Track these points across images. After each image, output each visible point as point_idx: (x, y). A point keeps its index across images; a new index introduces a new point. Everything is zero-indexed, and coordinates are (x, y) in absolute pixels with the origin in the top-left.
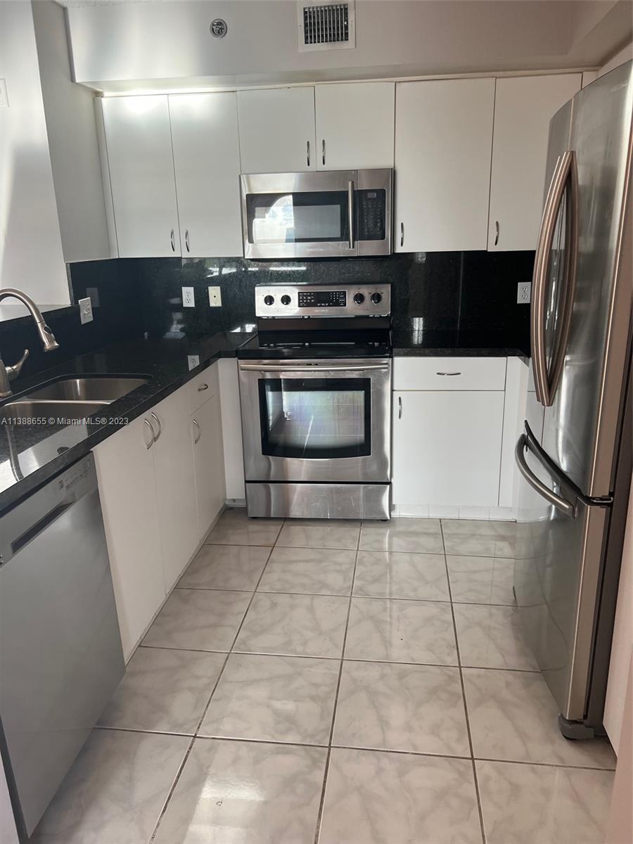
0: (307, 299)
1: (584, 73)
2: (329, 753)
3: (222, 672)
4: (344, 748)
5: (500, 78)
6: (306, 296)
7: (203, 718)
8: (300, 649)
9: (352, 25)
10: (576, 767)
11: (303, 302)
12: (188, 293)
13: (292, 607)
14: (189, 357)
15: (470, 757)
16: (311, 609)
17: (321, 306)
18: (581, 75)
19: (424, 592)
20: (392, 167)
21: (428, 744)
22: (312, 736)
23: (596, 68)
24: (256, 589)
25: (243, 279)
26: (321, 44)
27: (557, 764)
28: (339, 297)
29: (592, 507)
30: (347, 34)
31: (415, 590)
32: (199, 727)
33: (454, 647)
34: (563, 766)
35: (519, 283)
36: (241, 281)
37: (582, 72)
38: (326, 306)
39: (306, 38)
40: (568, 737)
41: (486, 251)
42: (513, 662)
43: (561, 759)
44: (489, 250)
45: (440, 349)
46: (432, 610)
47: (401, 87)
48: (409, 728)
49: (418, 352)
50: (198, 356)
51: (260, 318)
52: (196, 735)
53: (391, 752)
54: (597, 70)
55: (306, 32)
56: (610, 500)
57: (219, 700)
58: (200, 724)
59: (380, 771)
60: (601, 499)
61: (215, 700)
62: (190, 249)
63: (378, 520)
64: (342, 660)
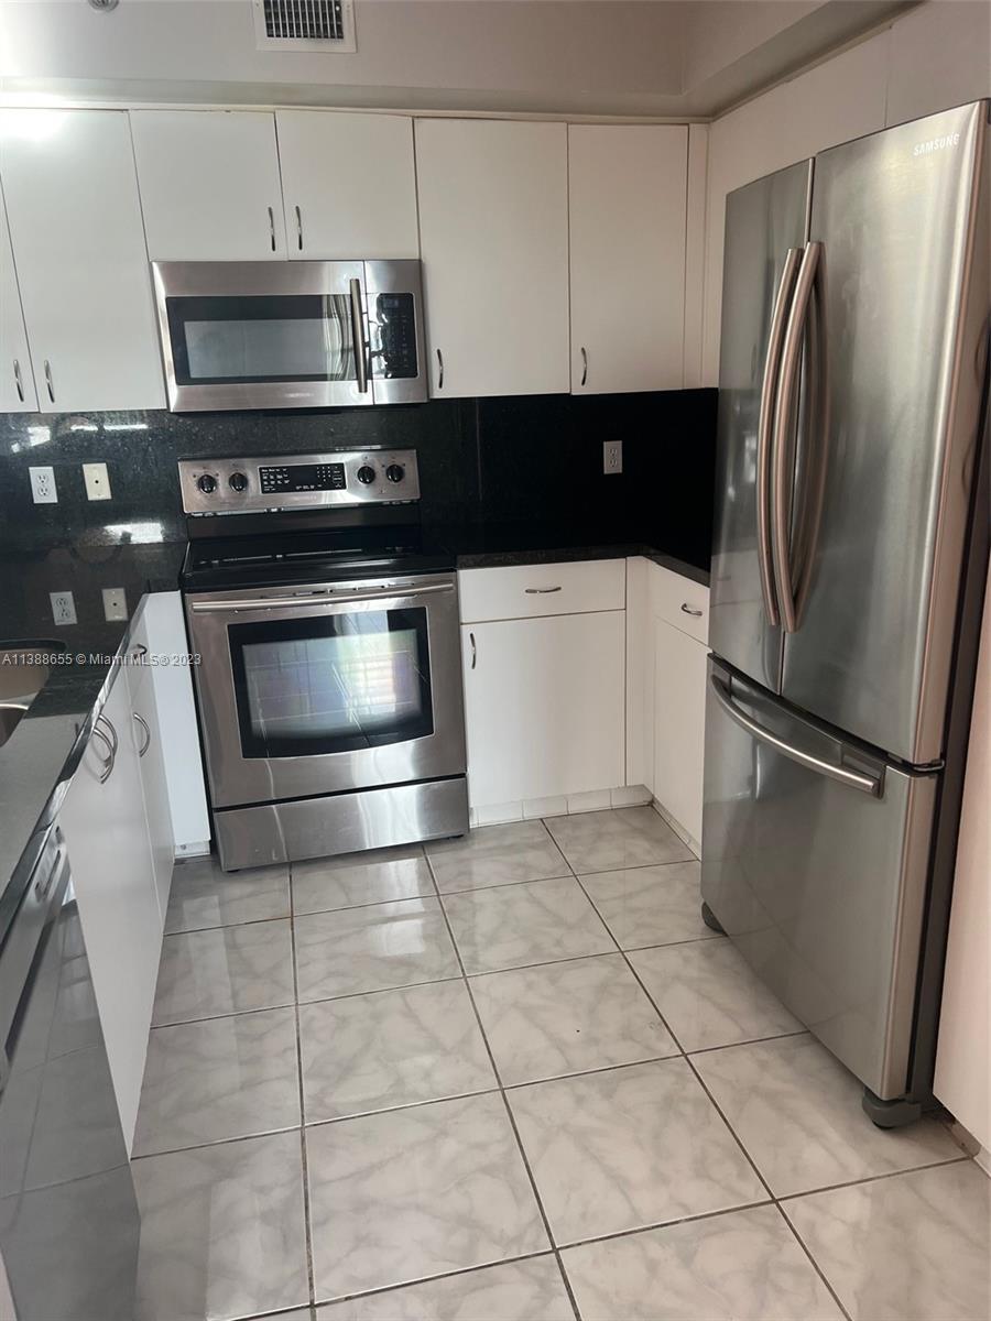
0: (276, 479)
1: (691, 126)
2: (559, 1261)
3: (305, 1168)
4: (579, 1244)
5: (572, 123)
6: (275, 474)
7: (310, 1264)
8: (423, 1088)
9: (348, 11)
10: (913, 1170)
11: (270, 484)
12: (43, 478)
13: (377, 1017)
14: (52, 595)
15: (770, 1199)
16: (409, 1014)
17: (301, 490)
18: (686, 127)
19: (574, 944)
20: (417, 258)
21: (702, 1197)
22: (518, 1240)
23: (707, 119)
24: (296, 999)
25: (150, 449)
26: (296, 39)
27: (889, 1172)
28: (332, 474)
29: (918, 779)
30: (340, 28)
31: (558, 943)
32: (311, 1286)
33: (659, 1024)
34: (898, 1173)
35: (605, 443)
36: (147, 450)
37: (688, 124)
38: (310, 490)
39: (269, 26)
40: (882, 1124)
41: (568, 395)
42: (756, 1026)
43: (890, 1163)
44: (573, 394)
45: (529, 552)
46: (600, 972)
47: (422, 125)
48: (661, 1179)
49: (496, 559)
50: (70, 593)
51: (190, 516)
52: (312, 1302)
53: (653, 1228)
54: (708, 123)
55: (268, 16)
56: (940, 765)
57: (324, 1222)
58: (311, 1279)
59: (653, 1267)
60: (930, 765)
61: (317, 1224)
62: (55, 396)
63: (448, 838)
64: (503, 1090)
